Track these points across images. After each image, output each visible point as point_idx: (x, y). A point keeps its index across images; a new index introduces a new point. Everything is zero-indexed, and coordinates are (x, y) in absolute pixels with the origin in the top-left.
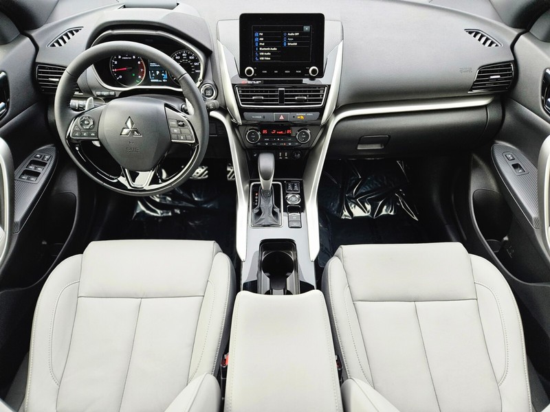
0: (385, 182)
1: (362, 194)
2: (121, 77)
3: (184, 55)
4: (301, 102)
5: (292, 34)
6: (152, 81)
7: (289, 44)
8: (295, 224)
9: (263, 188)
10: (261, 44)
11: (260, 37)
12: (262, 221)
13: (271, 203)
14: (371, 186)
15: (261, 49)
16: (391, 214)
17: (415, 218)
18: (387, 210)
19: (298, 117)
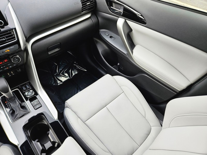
0: (68, 62)
1: (61, 71)
4: (3, 42)
8: (38, 106)
9: (8, 97)
12: (18, 115)
13: (17, 103)
14: (63, 66)
16: (77, 73)
17: (86, 70)
18: (74, 73)
19: (6, 51)
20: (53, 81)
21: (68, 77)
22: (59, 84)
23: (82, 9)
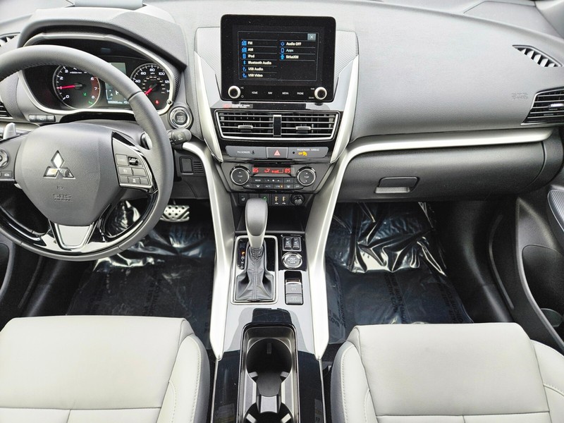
0: (405, 228)
1: (377, 242)
2: (68, 97)
3: (151, 70)
4: (303, 133)
5: (292, 44)
6: (109, 102)
7: (288, 57)
8: (295, 299)
9: (251, 245)
10: (249, 56)
11: (248, 46)
12: (250, 293)
13: (262, 266)
14: (388, 232)
15: (250, 62)
16: (413, 266)
17: (442, 272)
18: (407, 262)
19: (300, 154)
20: (346, 256)
21: (385, 264)
22: (354, 271)
23: (529, 115)
